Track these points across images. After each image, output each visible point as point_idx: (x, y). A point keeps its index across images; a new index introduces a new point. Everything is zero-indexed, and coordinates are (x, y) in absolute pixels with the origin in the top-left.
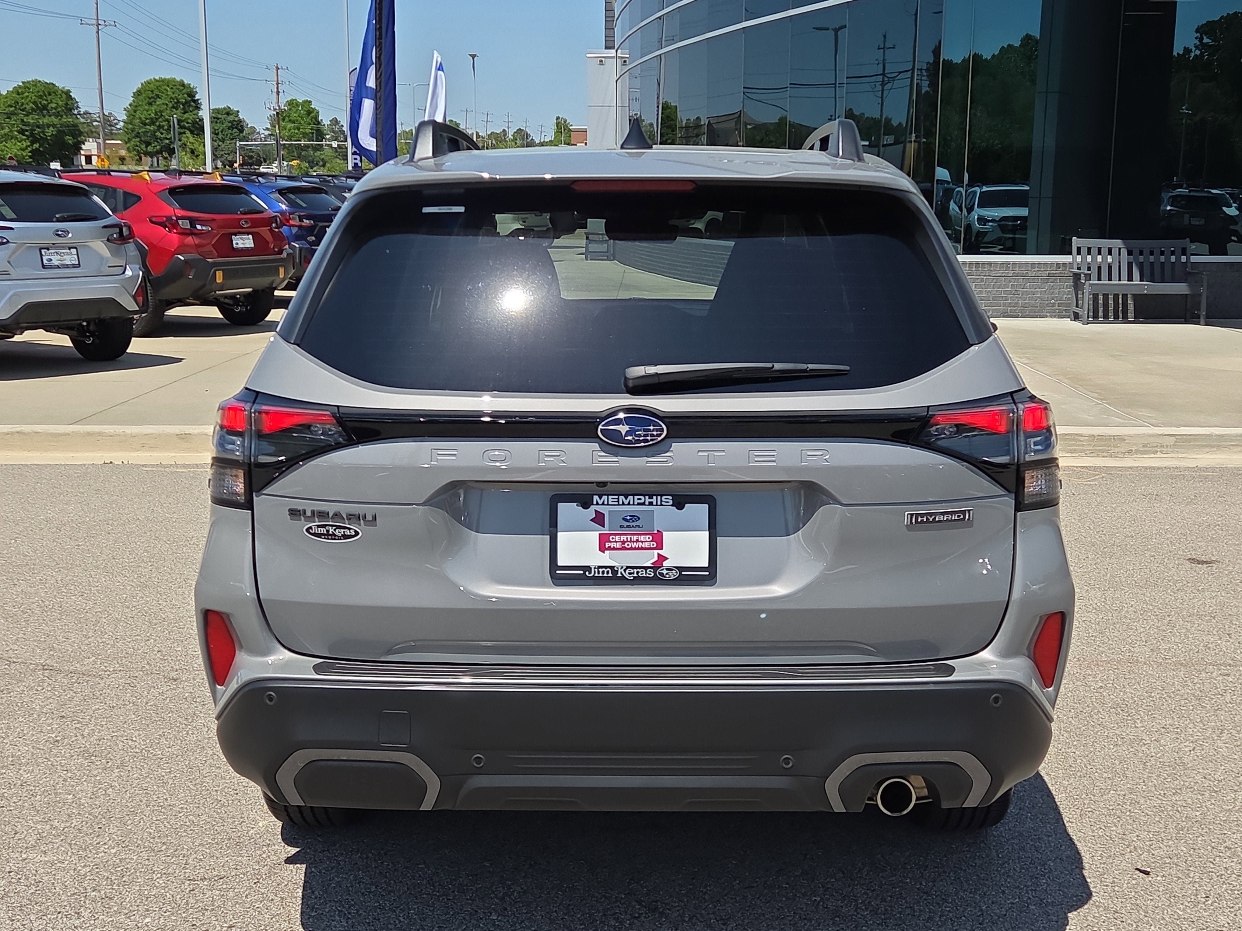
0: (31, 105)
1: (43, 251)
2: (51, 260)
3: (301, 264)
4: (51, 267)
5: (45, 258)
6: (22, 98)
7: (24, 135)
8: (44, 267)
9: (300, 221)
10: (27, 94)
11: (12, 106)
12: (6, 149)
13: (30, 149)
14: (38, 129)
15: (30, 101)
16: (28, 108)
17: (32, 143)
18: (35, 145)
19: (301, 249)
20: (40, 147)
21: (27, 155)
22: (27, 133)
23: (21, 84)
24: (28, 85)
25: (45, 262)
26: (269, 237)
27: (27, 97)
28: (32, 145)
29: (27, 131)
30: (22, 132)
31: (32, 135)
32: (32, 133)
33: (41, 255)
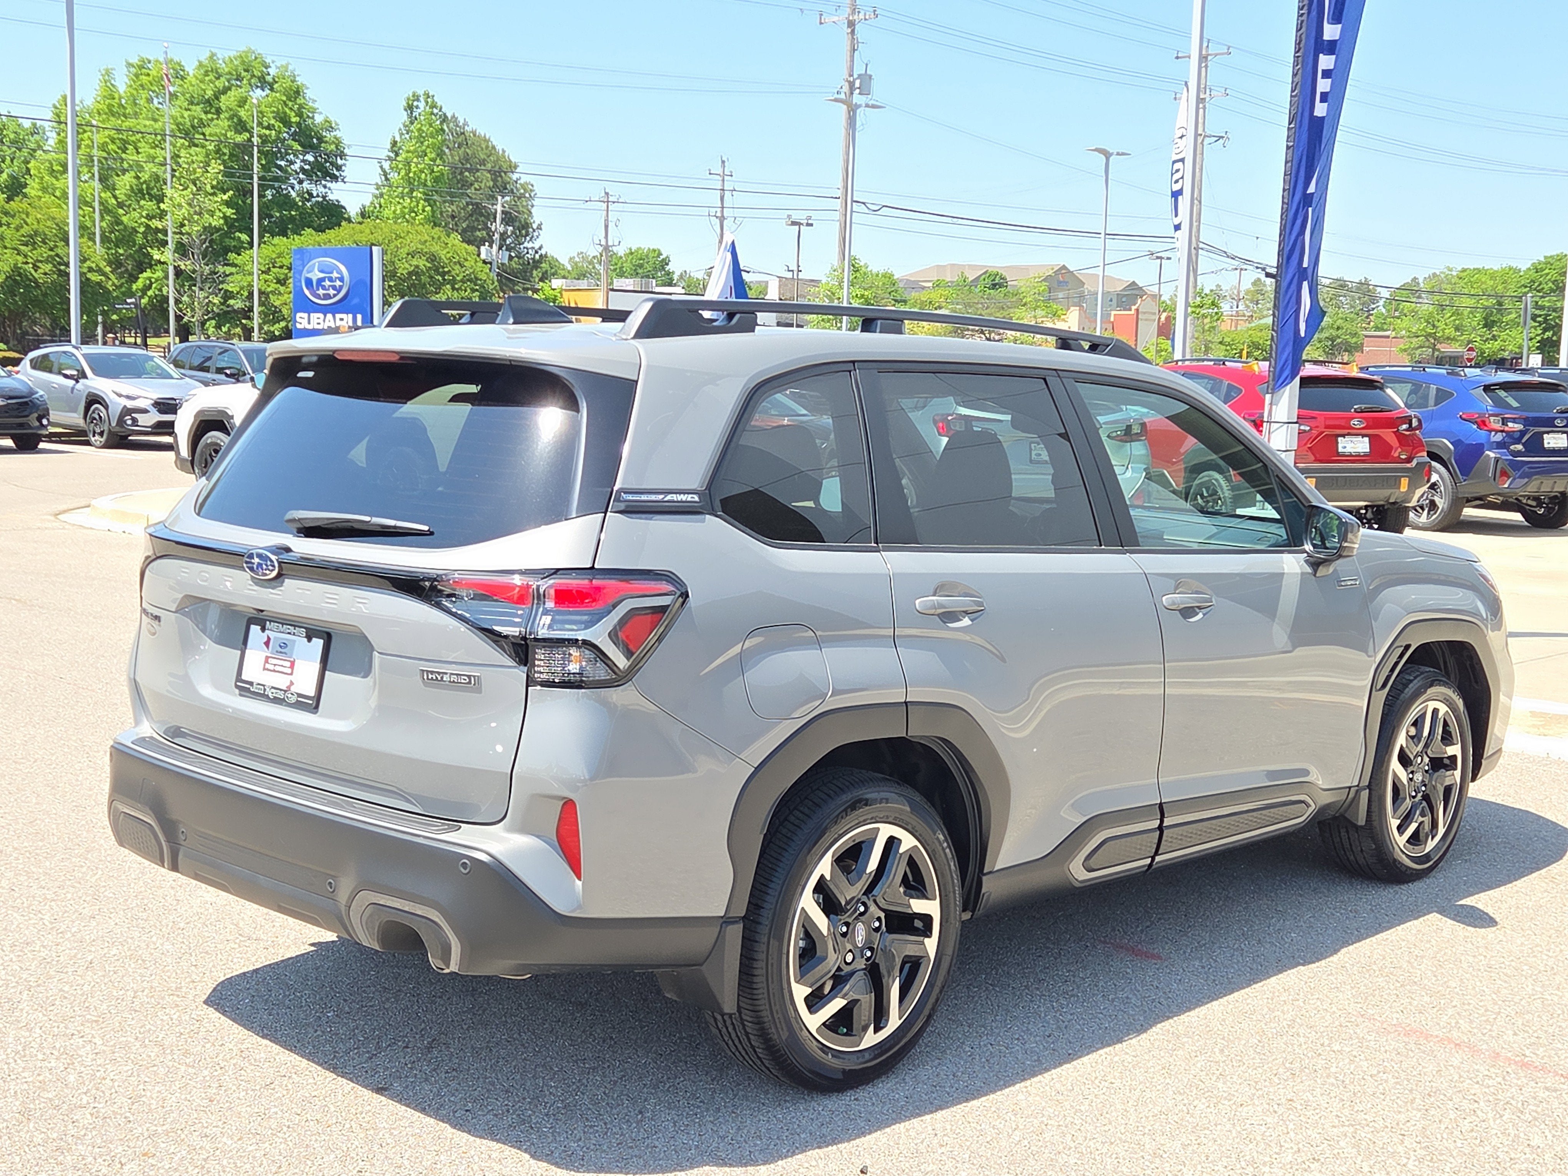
0: (1550, 284)
1: (1033, 445)
2: (1040, 455)
3: (1495, 479)
4: (1038, 462)
5: (1033, 453)
6: (1541, 276)
7: (1535, 321)
8: (1031, 461)
9: (1503, 424)
10: (1547, 271)
11: (1526, 287)
12: (1510, 338)
13: (1539, 338)
14: (1554, 314)
15: (1549, 280)
16: (1546, 287)
17: (1545, 330)
18: (1547, 333)
19: (1497, 460)
20: (1553, 335)
21: (1533, 346)
22: (1539, 319)
23: (1542, 259)
24: (1550, 260)
25: (1033, 456)
26: (1392, 440)
27: (1547, 274)
28: (1543, 333)
29: (1540, 316)
30: (1534, 318)
31: (1546, 321)
32: (1545, 319)
33: (1031, 450)
